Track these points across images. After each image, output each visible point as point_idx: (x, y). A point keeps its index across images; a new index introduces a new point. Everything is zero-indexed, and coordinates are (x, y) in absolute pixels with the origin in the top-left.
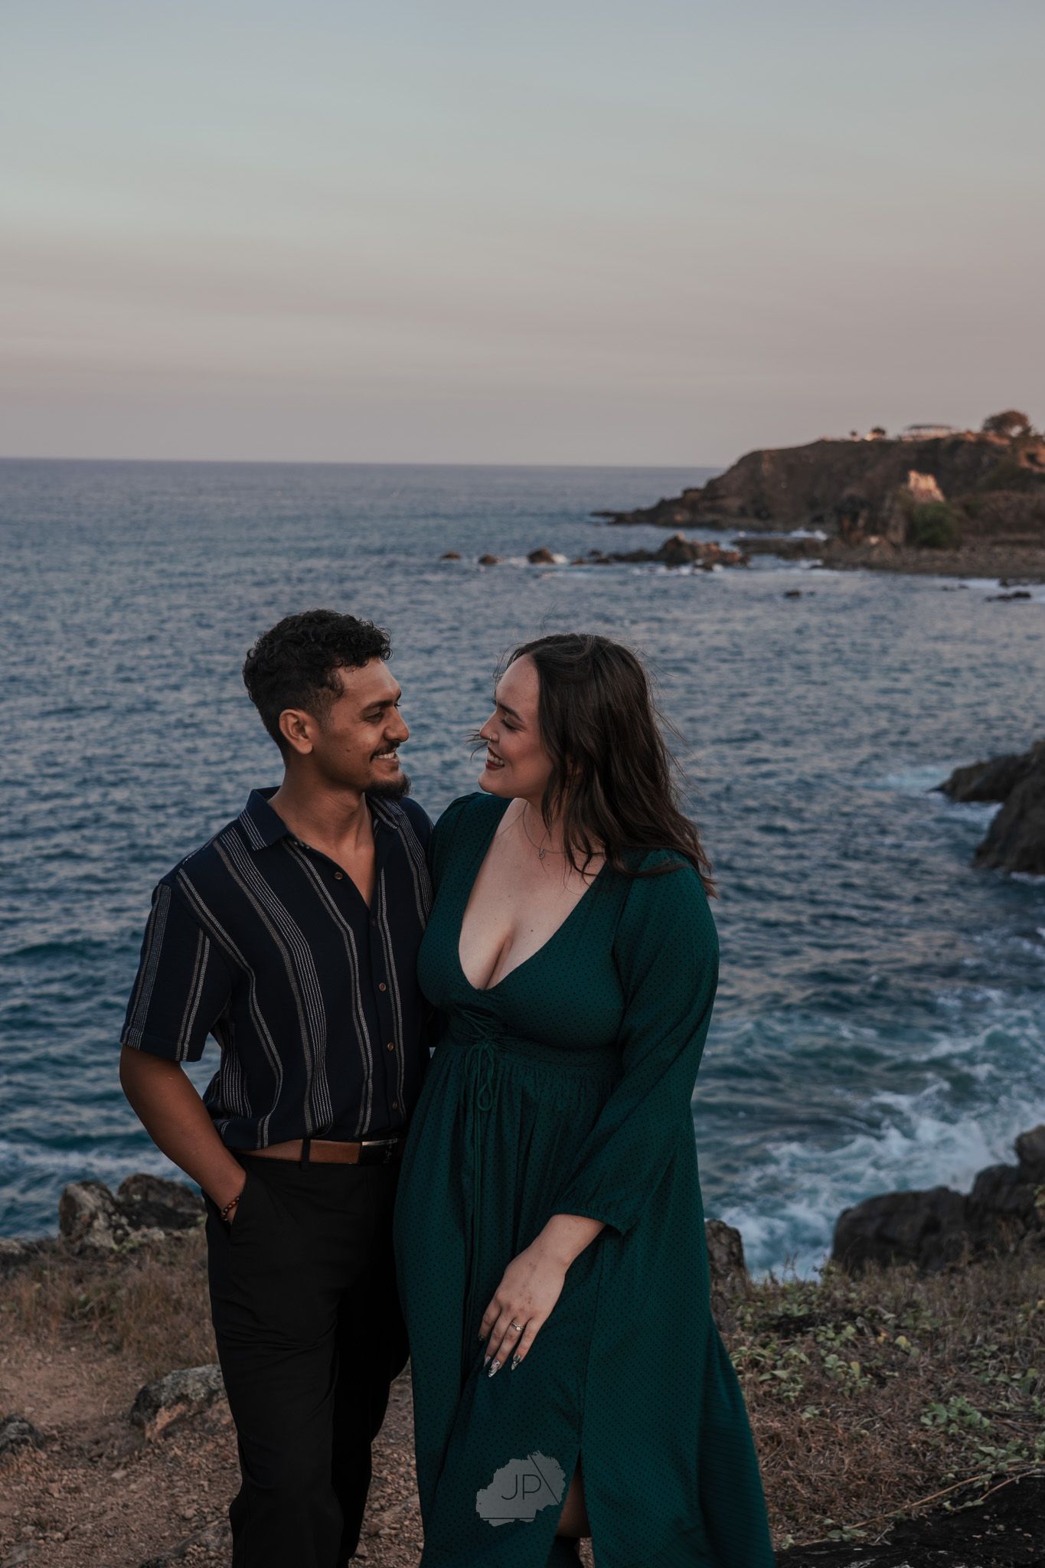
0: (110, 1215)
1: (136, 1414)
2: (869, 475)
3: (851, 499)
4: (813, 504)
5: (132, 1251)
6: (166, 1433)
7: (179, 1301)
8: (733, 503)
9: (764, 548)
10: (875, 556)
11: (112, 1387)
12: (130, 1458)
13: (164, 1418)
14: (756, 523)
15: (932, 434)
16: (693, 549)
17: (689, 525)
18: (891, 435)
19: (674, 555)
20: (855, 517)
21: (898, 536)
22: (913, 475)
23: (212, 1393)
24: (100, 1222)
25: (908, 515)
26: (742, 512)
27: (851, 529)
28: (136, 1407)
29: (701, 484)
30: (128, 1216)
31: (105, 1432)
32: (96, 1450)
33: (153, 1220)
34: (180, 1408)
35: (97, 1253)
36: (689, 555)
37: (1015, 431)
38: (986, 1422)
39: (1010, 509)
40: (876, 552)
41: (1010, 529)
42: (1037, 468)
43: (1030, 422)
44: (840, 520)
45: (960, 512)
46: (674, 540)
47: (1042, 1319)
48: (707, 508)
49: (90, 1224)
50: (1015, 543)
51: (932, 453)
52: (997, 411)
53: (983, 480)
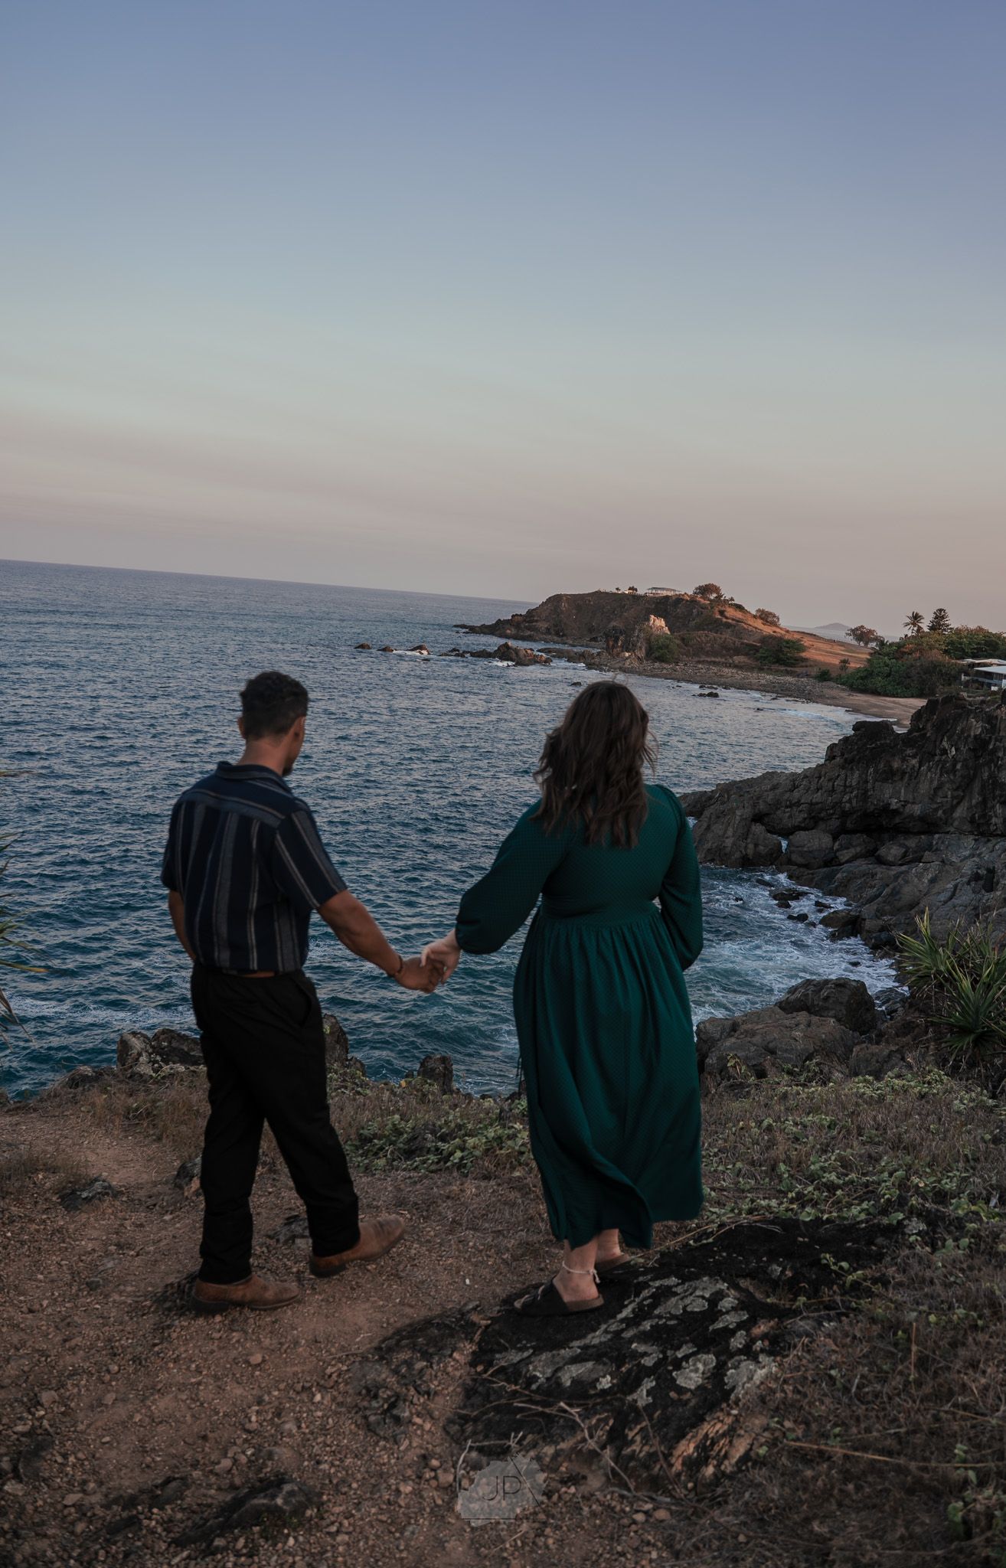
0: (150, 1054)
1: (178, 1181)
2: (626, 615)
3: (614, 628)
4: (591, 630)
5: (164, 1078)
7: (198, 1111)
8: (543, 625)
9: (560, 655)
11: (157, 1163)
12: (176, 1208)
14: (555, 638)
15: (665, 593)
16: (517, 651)
17: (515, 638)
18: (641, 592)
19: (504, 654)
20: (617, 640)
21: (642, 654)
22: (652, 617)
24: (144, 1059)
25: (648, 641)
26: (548, 631)
27: (613, 647)
28: (178, 1175)
29: (523, 612)
30: (161, 1055)
31: (155, 1190)
32: (150, 1202)
33: (177, 1059)
35: (141, 1078)
36: (514, 656)
37: (713, 596)
38: (713, 1194)
39: (708, 642)
40: (628, 662)
41: (707, 654)
42: (724, 620)
43: (722, 592)
44: (607, 642)
45: (678, 642)
46: (506, 645)
47: (744, 1132)
48: (526, 627)
49: (137, 1060)
50: (710, 663)
51: (664, 605)
52: (703, 584)
53: (692, 623)
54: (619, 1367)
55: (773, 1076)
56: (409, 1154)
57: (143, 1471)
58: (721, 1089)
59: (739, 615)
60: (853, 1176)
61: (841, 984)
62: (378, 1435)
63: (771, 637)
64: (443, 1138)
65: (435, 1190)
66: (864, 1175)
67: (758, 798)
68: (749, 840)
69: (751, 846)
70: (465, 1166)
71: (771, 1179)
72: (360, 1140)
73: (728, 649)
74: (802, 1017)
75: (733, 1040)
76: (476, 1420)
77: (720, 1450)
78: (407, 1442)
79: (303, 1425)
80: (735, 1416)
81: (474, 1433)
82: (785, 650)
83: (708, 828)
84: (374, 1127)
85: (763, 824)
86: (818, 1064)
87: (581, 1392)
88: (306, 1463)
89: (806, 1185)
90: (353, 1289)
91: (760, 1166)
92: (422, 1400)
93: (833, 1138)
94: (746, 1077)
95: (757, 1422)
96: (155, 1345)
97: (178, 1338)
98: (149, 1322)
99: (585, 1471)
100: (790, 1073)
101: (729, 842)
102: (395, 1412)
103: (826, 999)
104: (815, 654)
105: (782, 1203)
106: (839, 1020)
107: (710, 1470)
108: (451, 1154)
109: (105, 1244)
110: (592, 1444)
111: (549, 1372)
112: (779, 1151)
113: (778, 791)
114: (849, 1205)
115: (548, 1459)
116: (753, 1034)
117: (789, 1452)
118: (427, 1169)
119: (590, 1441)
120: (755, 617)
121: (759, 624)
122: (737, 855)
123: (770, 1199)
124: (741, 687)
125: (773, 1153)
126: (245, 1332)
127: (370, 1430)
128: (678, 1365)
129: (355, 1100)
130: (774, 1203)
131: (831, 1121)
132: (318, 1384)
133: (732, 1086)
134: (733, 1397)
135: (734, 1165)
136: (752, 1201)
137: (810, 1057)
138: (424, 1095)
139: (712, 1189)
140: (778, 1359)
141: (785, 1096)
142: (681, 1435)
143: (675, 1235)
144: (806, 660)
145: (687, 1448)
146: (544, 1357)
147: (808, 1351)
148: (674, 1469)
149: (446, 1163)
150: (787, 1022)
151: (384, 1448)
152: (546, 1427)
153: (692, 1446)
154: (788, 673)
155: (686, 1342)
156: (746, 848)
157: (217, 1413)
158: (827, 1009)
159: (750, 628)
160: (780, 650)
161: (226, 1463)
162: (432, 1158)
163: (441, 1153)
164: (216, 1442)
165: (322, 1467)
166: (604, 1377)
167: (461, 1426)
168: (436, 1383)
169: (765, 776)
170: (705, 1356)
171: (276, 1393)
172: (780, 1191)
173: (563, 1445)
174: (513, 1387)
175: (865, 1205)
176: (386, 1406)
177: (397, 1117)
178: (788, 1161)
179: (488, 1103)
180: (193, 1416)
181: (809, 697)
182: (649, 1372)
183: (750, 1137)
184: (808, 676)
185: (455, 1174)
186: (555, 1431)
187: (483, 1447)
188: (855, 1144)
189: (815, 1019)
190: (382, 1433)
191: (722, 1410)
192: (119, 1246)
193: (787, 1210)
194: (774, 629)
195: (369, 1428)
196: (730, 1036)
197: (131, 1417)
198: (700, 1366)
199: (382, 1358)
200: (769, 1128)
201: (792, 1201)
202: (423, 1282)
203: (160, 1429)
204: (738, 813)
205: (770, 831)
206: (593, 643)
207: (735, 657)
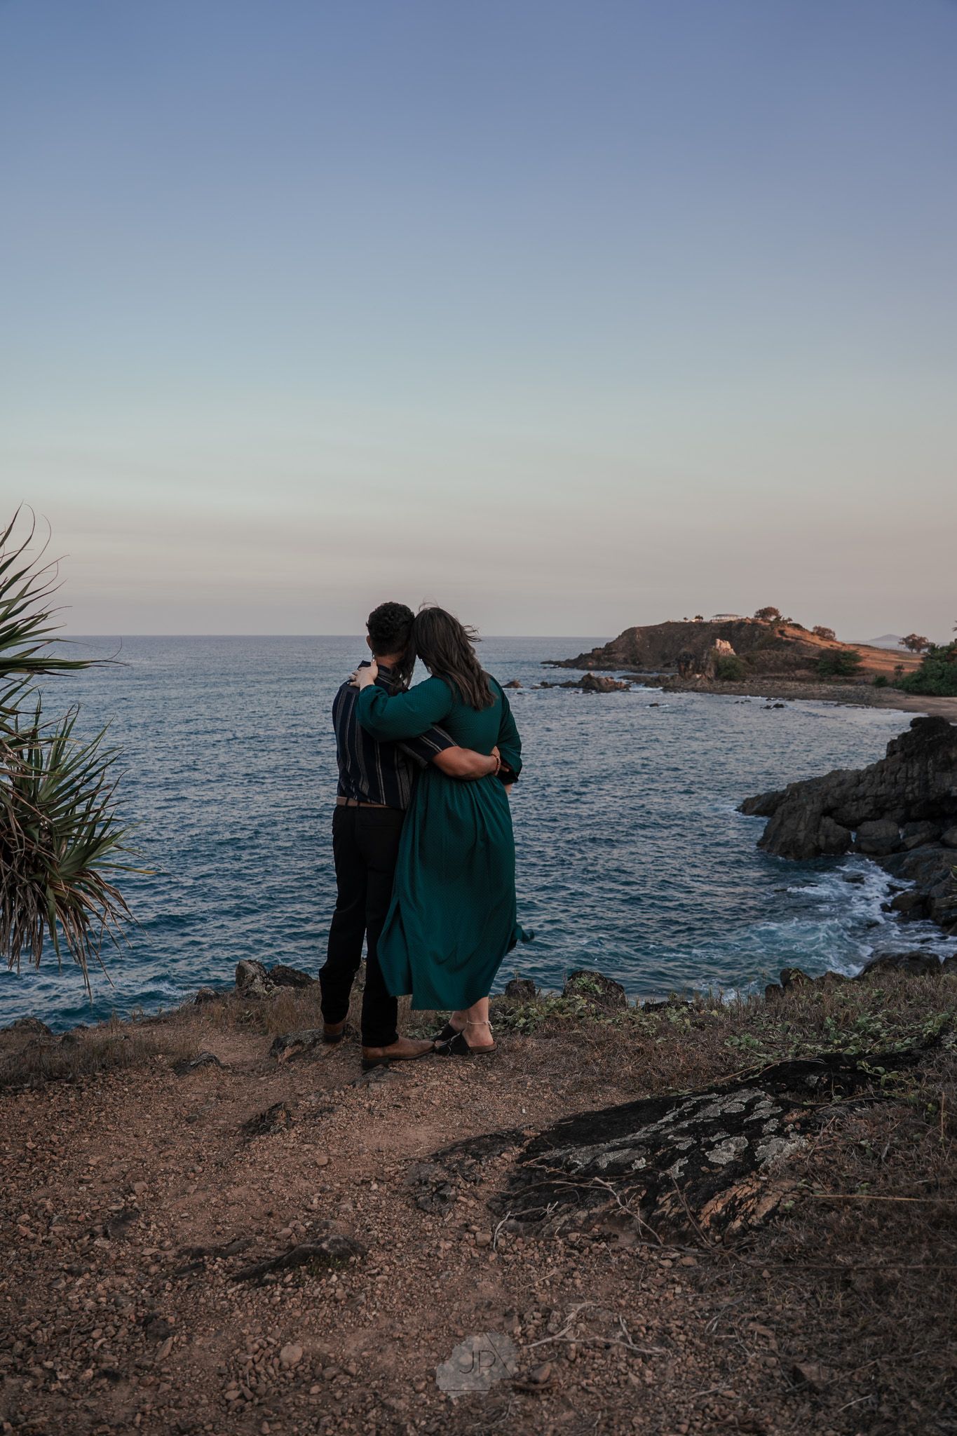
0: (263, 977)
1: (273, 1050)
2: (694, 641)
3: (685, 654)
4: (664, 657)
5: (275, 995)
6: (290, 1060)
8: (621, 656)
9: (638, 681)
10: (699, 685)
12: (271, 1071)
13: (288, 1052)
14: (632, 666)
15: (728, 619)
16: (598, 680)
17: (597, 669)
18: (706, 619)
19: (588, 685)
20: (687, 664)
21: (711, 674)
22: (718, 641)
23: (316, 1040)
24: (258, 980)
25: (716, 663)
26: (626, 661)
27: (685, 670)
28: (273, 1048)
29: (603, 646)
30: (273, 979)
33: (288, 983)
34: (298, 1047)
35: (257, 996)
36: (596, 685)
37: (772, 618)
39: (771, 659)
40: (699, 682)
41: (771, 670)
42: (784, 639)
43: (781, 614)
44: (679, 666)
45: (744, 661)
46: (589, 676)
48: (605, 659)
49: (252, 981)
50: (774, 678)
51: (728, 630)
52: (762, 607)
53: (756, 644)
54: (653, 1152)
57: (214, 1236)
59: (797, 633)
62: (425, 1211)
63: (828, 650)
67: (826, 794)
68: (820, 833)
69: (822, 838)
71: (818, 1032)
73: (789, 664)
76: (516, 1198)
77: (748, 1208)
78: (451, 1215)
79: (359, 1205)
80: (765, 1181)
81: (514, 1207)
82: (843, 661)
83: (782, 824)
85: (832, 817)
87: (616, 1171)
88: (357, 1230)
90: (418, 1117)
91: (809, 1024)
92: (468, 1186)
95: (785, 1184)
96: (235, 1153)
97: (256, 1148)
98: (233, 1141)
99: (616, 1231)
101: (801, 835)
102: (441, 1192)
104: (870, 663)
105: (828, 1048)
107: (738, 1224)
109: (207, 1096)
110: (624, 1209)
111: (588, 1160)
112: (827, 1010)
113: (844, 787)
115: (581, 1222)
117: (817, 1207)
119: (622, 1207)
120: (812, 634)
121: (816, 640)
122: (811, 846)
123: (816, 1044)
124: (804, 697)
125: (820, 1013)
126: (316, 1144)
127: (418, 1208)
128: (710, 1147)
130: (819, 1047)
132: (376, 1179)
134: (762, 1166)
135: (783, 1024)
136: (799, 1047)
139: (762, 1041)
140: (809, 1135)
142: (709, 1197)
143: (723, 1075)
144: (863, 669)
145: (716, 1206)
146: (584, 1149)
147: (840, 1130)
148: (702, 1225)
151: (431, 1220)
152: (580, 1197)
153: (720, 1206)
154: (846, 682)
155: (719, 1131)
156: (818, 839)
157: (284, 1199)
159: (809, 644)
160: (838, 662)
161: (287, 1231)
164: (281, 1218)
165: (372, 1232)
166: (639, 1159)
167: (503, 1203)
168: (483, 1174)
169: (828, 776)
170: (737, 1138)
171: (338, 1185)
172: (827, 1041)
173: (595, 1210)
174: (553, 1169)
176: (434, 1189)
178: (834, 1017)
180: (262, 1200)
181: (866, 702)
182: (682, 1154)
184: (865, 683)
186: (589, 1199)
187: (521, 1216)
190: (429, 1209)
191: (751, 1177)
192: (218, 1097)
194: (831, 643)
195: (418, 1207)
197: (209, 1200)
198: (732, 1146)
199: (436, 1161)
201: (838, 1047)
202: (482, 1111)
203: (232, 1208)
204: (808, 808)
205: (838, 824)
206: (666, 669)
207: (797, 672)
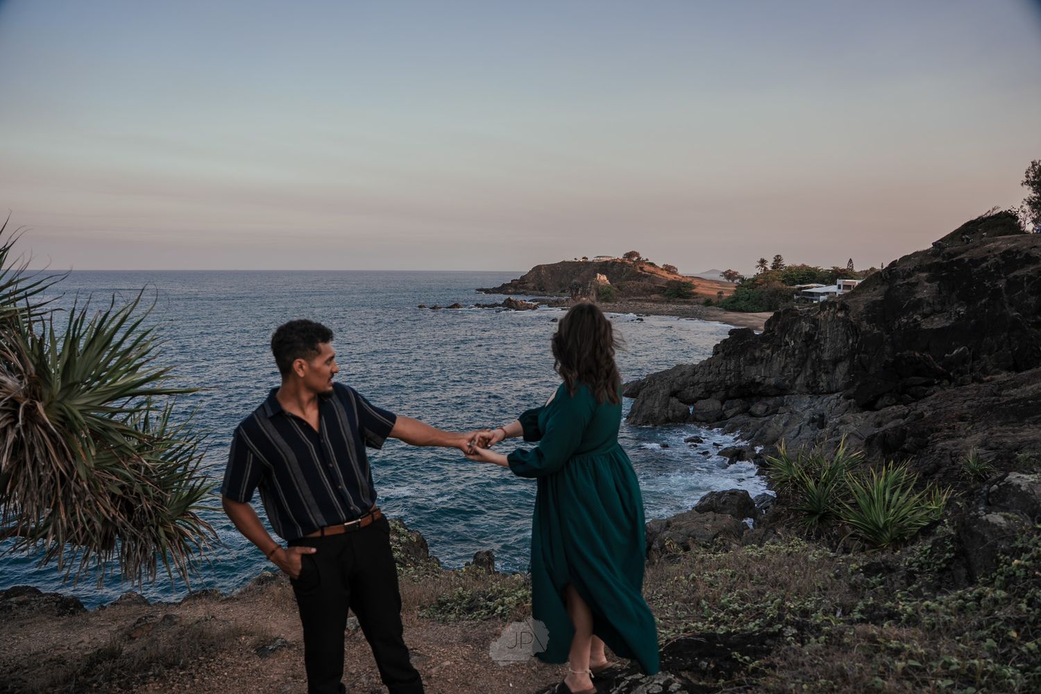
2: (582, 274)
3: (575, 284)
4: (561, 286)
8: (531, 285)
9: (542, 302)
14: (539, 293)
15: (605, 259)
16: (516, 302)
17: (515, 293)
18: (590, 260)
19: (509, 305)
20: (577, 291)
22: (598, 274)
25: (597, 290)
26: (534, 289)
27: (576, 295)
29: (519, 278)
36: (514, 305)
37: (635, 259)
38: (661, 621)
39: (634, 287)
41: (634, 295)
42: (643, 273)
43: (641, 256)
44: (571, 292)
45: (616, 289)
46: (509, 299)
47: (678, 583)
48: (521, 287)
50: (636, 300)
51: (605, 267)
52: (628, 251)
53: (624, 277)
55: (694, 549)
56: (470, 610)
58: (662, 559)
59: (652, 269)
60: (748, 605)
61: (733, 493)
63: (673, 281)
64: (490, 599)
65: (487, 631)
66: (756, 603)
67: (673, 382)
68: (669, 408)
69: (670, 412)
70: (505, 615)
71: (697, 610)
72: (439, 604)
73: (647, 291)
74: (710, 515)
75: (668, 532)
82: (683, 289)
83: (643, 403)
84: (447, 596)
85: (677, 398)
86: (722, 540)
89: (719, 612)
91: (690, 603)
93: (734, 583)
94: (677, 551)
100: (704, 546)
101: (656, 411)
103: (724, 503)
104: (702, 290)
105: (705, 624)
106: (733, 515)
108: (496, 608)
109: (285, 677)
112: (700, 593)
113: (685, 376)
114: (747, 623)
116: (681, 528)
118: (481, 618)
120: (662, 269)
121: (665, 274)
122: (662, 418)
123: (697, 622)
124: (657, 314)
125: (697, 594)
129: (434, 581)
130: (700, 624)
131: (733, 572)
133: (668, 557)
135: (673, 603)
136: (686, 624)
137: (716, 536)
138: (477, 576)
139: (661, 619)
141: (702, 561)
144: (696, 294)
149: (493, 614)
150: (701, 519)
154: (686, 303)
156: (667, 413)
158: (725, 509)
159: (660, 277)
160: (680, 289)
162: (484, 611)
163: (490, 608)
169: (675, 369)
172: (703, 617)
175: (757, 622)
177: (461, 588)
178: (706, 598)
179: (517, 577)
181: (700, 317)
183: (682, 585)
184: (698, 303)
185: (499, 620)
188: (748, 585)
189: (718, 515)
193: (708, 628)
194: (676, 276)
196: (666, 530)
200: (694, 579)
201: (711, 623)
202: (483, 687)
204: (661, 392)
205: (681, 402)
206: (562, 294)
207: (652, 296)
